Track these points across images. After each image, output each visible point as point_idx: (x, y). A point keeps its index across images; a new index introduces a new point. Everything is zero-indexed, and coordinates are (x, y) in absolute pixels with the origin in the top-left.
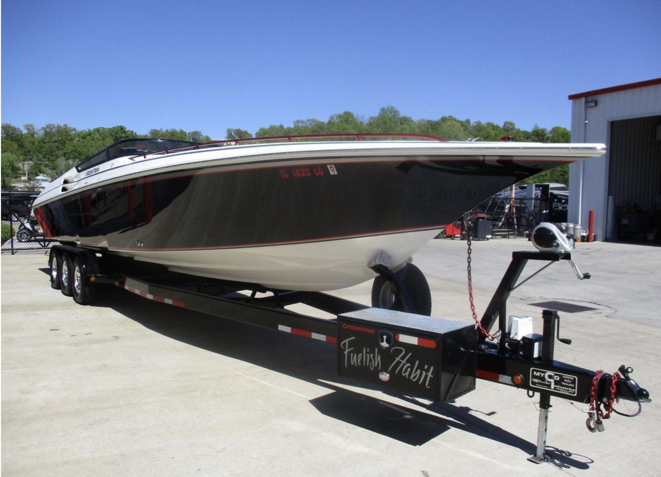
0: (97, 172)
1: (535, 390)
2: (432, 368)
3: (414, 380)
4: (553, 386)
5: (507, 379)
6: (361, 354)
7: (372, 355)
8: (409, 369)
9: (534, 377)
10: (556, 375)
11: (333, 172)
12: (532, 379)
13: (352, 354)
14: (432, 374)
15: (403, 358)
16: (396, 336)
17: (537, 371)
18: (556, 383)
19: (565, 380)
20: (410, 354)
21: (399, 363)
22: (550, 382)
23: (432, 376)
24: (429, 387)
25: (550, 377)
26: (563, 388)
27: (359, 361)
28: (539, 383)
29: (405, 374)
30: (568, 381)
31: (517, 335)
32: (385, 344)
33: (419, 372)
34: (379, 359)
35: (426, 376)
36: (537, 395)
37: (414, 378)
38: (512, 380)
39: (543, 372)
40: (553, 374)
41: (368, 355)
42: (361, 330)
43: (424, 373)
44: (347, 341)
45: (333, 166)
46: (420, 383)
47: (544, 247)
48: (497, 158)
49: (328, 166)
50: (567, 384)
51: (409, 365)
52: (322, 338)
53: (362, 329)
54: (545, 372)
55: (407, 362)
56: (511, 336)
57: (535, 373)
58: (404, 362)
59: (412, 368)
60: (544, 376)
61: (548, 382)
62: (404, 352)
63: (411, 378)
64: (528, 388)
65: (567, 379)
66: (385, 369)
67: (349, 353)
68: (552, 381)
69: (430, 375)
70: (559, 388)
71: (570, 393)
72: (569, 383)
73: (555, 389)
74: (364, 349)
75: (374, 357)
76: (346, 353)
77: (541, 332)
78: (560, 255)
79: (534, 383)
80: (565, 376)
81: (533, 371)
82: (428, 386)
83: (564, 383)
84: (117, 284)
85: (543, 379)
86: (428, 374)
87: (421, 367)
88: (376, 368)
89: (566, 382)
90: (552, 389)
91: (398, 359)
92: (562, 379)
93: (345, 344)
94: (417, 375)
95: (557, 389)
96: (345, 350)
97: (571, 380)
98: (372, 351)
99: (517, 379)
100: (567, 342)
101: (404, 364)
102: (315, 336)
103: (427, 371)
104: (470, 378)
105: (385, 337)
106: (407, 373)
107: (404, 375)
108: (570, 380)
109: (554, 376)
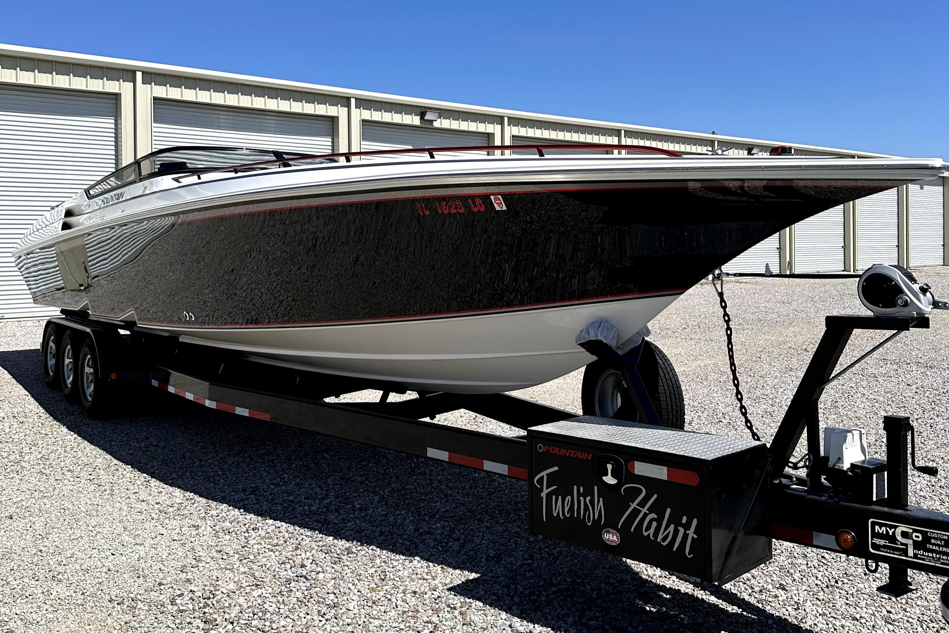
0: (121, 200)
1: (878, 559)
2: (695, 522)
3: (664, 544)
4: (911, 552)
5: (829, 540)
6: (569, 497)
7: (588, 498)
8: (654, 524)
9: (876, 535)
10: (915, 531)
11: (500, 206)
12: (872, 539)
13: (554, 497)
14: (695, 533)
15: (642, 504)
16: (629, 464)
17: (881, 525)
18: (917, 545)
19: (933, 541)
20: (655, 496)
21: (636, 512)
22: (906, 545)
23: (696, 537)
24: (692, 556)
25: (905, 535)
26: (930, 555)
27: (566, 509)
28: (884, 547)
29: (648, 533)
30: (939, 542)
31: (840, 461)
32: (610, 480)
33: (672, 527)
34: (600, 505)
35: (685, 536)
36: (884, 568)
37: (664, 539)
38: (837, 541)
39: (891, 527)
40: (911, 531)
41: (582, 499)
42: (568, 455)
43: (681, 530)
44: (544, 473)
45: (500, 197)
46: (675, 549)
47: (882, 307)
48: (764, 183)
49: (492, 197)
50: (937, 548)
51: (653, 516)
52: (501, 469)
53: (571, 453)
54: (896, 527)
55: (651, 510)
56: (830, 464)
57: (877, 528)
58: (644, 510)
59: (659, 521)
60: (894, 533)
61: (902, 544)
62: (644, 492)
63: (659, 540)
64: (867, 556)
65: (936, 539)
66: (611, 524)
67: (549, 495)
68: (910, 542)
69: (691, 533)
70: (923, 555)
71: (942, 563)
72: (939, 546)
73: (915, 556)
74: (575, 487)
75: (592, 502)
76: (543, 495)
77: (882, 456)
78: (910, 321)
79: (875, 546)
80: (933, 532)
81: (874, 524)
82: (689, 555)
83: (931, 546)
84: (155, 383)
85: (893, 539)
86: (687, 532)
87: (675, 520)
88: (597, 522)
89: (933, 544)
90: (911, 557)
91: (634, 505)
92: (927, 539)
93: (542, 477)
94: (669, 532)
95: (919, 556)
96: (542, 490)
97: (943, 540)
98: (589, 492)
99: (846, 540)
100: (932, 472)
101: (646, 515)
102: (489, 466)
103: (687, 527)
104: (762, 539)
105: (609, 467)
106: (652, 531)
107: (645, 534)
108: (941, 540)
109: (912, 533)
